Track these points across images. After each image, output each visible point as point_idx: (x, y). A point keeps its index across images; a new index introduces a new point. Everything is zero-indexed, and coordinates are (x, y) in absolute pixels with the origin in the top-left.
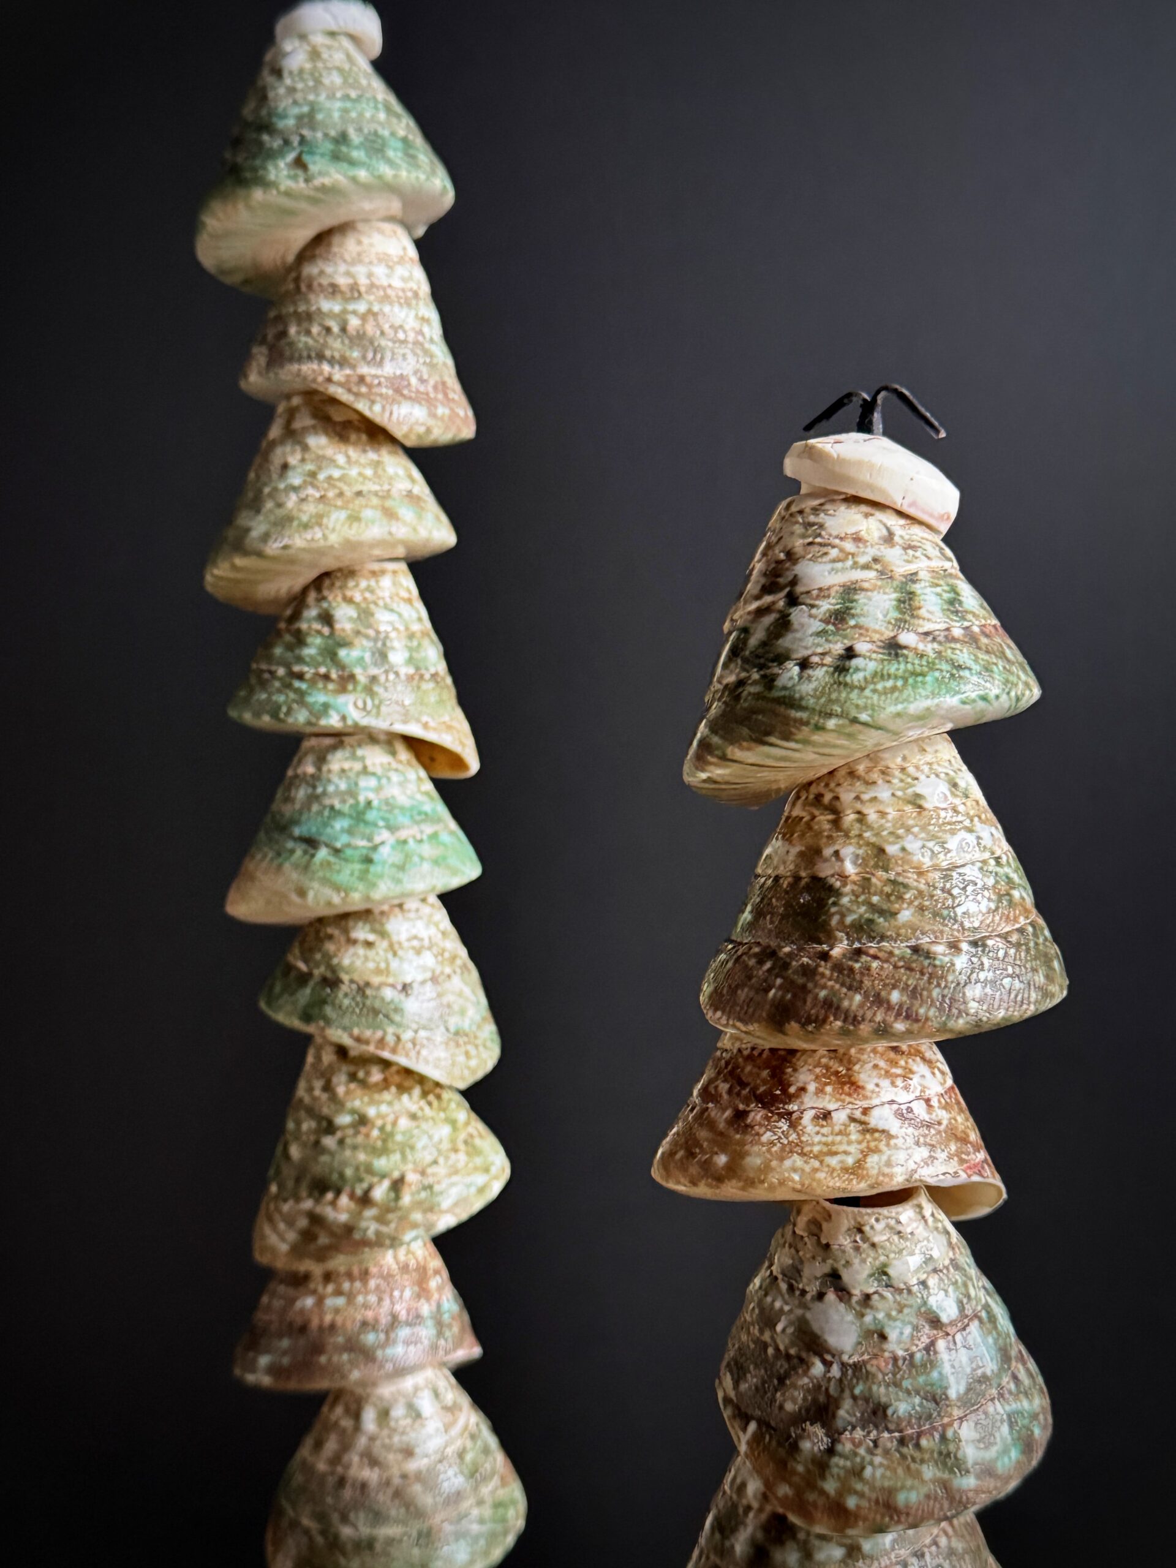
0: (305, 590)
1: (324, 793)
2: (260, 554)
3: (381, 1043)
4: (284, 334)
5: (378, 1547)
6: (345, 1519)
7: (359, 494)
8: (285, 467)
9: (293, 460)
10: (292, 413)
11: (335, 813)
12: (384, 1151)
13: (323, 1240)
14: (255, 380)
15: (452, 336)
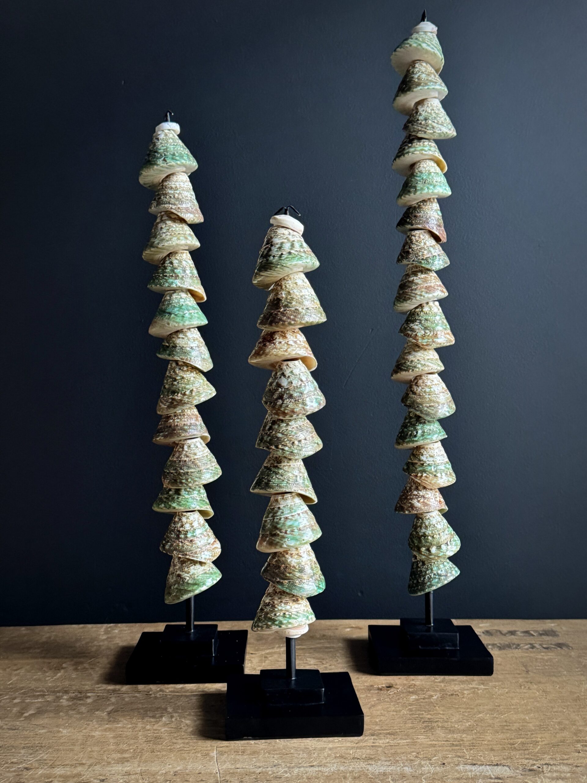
0: (165, 257)
1: (172, 303)
2: (157, 247)
3: (187, 359)
4: (160, 198)
5: (189, 474)
6: (181, 469)
7: (179, 234)
8: (162, 228)
9: (163, 226)
10: (162, 216)
11: (175, 307)
12: (188, 384)
13: (175, 403)
14: (153, 209)
15: (198, 198)
